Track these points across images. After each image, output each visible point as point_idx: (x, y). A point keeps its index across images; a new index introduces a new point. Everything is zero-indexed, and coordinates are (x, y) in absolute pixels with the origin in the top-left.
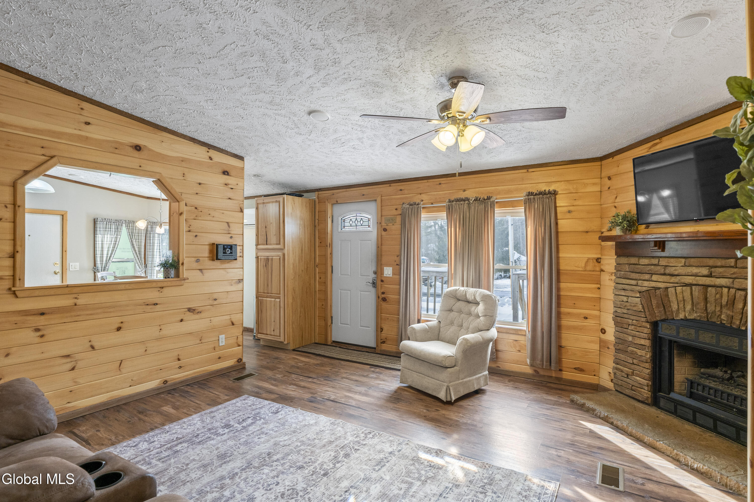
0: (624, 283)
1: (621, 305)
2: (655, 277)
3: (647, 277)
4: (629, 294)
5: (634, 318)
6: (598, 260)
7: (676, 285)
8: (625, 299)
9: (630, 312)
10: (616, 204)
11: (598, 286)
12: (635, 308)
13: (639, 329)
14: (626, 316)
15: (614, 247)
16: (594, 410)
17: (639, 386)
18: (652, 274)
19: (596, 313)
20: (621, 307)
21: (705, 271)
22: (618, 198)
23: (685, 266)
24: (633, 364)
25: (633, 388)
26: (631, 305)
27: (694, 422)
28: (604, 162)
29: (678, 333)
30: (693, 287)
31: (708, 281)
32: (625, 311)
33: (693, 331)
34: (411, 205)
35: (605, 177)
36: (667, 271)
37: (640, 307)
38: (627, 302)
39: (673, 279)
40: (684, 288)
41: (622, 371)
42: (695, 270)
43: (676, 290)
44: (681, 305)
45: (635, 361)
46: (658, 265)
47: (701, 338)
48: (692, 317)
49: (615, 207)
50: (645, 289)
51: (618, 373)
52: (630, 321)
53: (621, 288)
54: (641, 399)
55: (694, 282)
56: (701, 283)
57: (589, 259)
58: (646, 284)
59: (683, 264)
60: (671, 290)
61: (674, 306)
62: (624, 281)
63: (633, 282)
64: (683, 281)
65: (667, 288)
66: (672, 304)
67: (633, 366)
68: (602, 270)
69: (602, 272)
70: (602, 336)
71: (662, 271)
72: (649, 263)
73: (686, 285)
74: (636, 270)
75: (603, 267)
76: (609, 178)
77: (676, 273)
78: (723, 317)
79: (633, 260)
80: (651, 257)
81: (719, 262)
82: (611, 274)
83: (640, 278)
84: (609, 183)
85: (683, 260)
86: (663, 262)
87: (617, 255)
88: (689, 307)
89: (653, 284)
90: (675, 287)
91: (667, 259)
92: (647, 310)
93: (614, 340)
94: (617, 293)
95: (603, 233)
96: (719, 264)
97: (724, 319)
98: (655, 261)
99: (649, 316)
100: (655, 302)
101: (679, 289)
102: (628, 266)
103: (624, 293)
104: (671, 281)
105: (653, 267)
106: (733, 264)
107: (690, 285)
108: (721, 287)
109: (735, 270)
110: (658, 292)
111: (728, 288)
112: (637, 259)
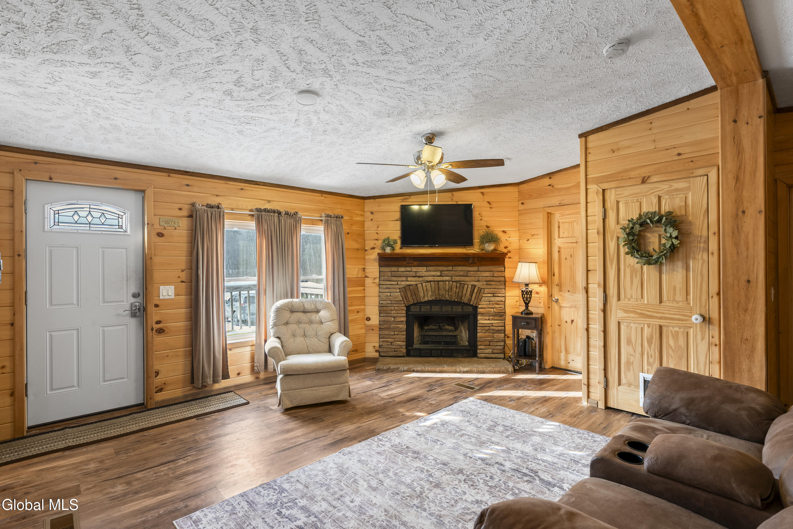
1: (386, 298)
2: (409, 279)
3: (404, 279)
4: (393, 290)
5: (397, 305)
6: (364, 269)
8: (389, 294)
9: (393, 302)
10: (378, 232)
11: (364, 288)
12: (397, 299)
13: (398, 312)
14: (389, 305)
15: (378, 260)
16: (398, 369)
17: (399, 347)
18: (407, 277)
19: (363, 307)
20: (386, 300)
21: (438, 273)
22: (379, 227)
23: (426, 271)
24: (395, 335)
25: (396, 350)
26: (394, 298)
27: (431, 356)
28: (366, 201)
29: (420, 309)
30: (432, 283)
31: (440, 279)
32: (389, 302)
33: (429, 307)
34: (212, 207)
35: (368, 212)
36: (418, 275)
37: (401, 297)
38: (390, 296)
39: (421, 279)
40: (427, 284)
41: (388, 342)
42: (433, 273)
43: (422, 285)
44: (426, 293)
45: (396, 333)
46: (411, 271)
47: (433, 310)
48: (431, 299)
49: (377, 233)
50: (402, 286)
51: (384, 344)
52: (393, 308)
53: (385, 287)
54: (401, 355)
55: (433, 280)
56: (436, 280)
57: (359, 268)
58: (403, 283)
60: (420, 286)
61: (422, 295)
62: (388, 283)
63: (395, 283)
64: (426, 280)
65: (416, 285)
66: (420, 293)
67: (394, 336)
68: (366, 277)
69: (366, 278)
70: (367, 323)
71: (414, 275)
72: (405, 270)
73: (428, 282)
74: (396, 275)
75: (367, 275)
76: (372, 213)
77: (423, 275)
78: (447, 296)
79: (394, 269)
80: (406, 266)
81: (445, 268)
82: (375, 279)
83: (400, 280)
84: (371, 216)
85: (425, 268)
86: (414, 269)
87: (380, 266)
88: (430, 294)
89: (408, 283)
90: (422, 283)
91: (416, 268)
92: (405, 299)
93: (378, 323)
94: (383, 291)
95: (366, 250)
96: (445, 269)
97: (447, 297)
98: (409, 269)
99: (406, 303)
100: (410, 293)
101: (424, 284)
102: (390, 273)
103: (387, 290)
104: (420, 280)
105: (407, 273)
106: (451, 269)
107: (430, 281)
108: (445, 281)
109: (453, 272)
110: (411, 287)
111: (449, 281)
112: (397, 268)
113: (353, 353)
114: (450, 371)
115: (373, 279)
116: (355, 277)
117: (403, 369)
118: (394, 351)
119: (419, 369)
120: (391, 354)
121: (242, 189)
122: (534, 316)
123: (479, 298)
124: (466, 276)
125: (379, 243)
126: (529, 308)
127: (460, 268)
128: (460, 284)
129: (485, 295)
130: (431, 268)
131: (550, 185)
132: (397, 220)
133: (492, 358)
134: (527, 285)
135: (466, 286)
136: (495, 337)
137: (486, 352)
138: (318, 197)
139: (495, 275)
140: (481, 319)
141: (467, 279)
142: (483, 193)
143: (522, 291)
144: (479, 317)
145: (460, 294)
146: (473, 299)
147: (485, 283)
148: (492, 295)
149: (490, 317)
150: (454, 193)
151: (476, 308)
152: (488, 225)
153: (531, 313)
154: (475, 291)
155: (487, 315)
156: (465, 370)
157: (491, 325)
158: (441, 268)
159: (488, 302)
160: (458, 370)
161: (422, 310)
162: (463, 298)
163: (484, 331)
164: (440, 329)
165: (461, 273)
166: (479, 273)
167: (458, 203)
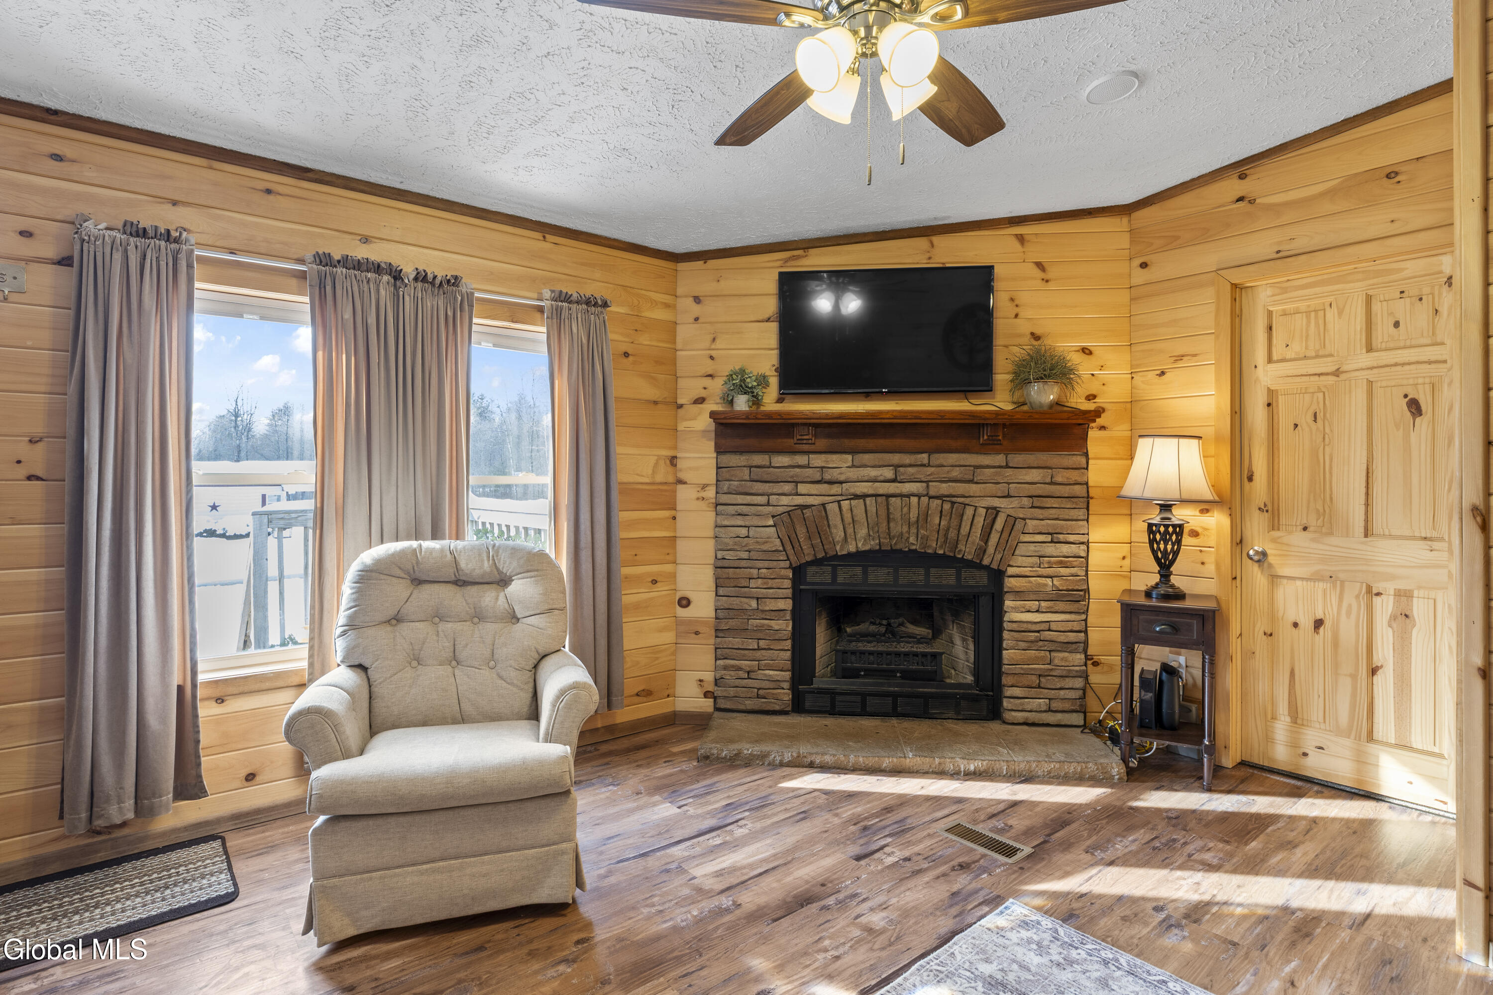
0: (740, 502)
1: (736, 544)
2: (802, 488)
3: (787, 488)
4: (756, 521)
5: (766, 564)
6: (673, 461)
7: (840, 498)
8: (743, 532)
9: (754, 555)
10: (713, 353)
11: (673, 513)
12: (765, 547)
13: (771, 583)
14: (743, 563)
15: (713, 435)
17: (772, 685)
18: (797, 483)
19: (668, 568)
20: (736, 547)
21: (889, 473)
22: (718, 341)
23: (853, 466)
24: (759, 649)
25: (761, 692)
26: (757, 542)
27: (864, 713)
28: (682, 266)
29: (834, 576)
30: (868, 500)
31: (892, 488)
32: (745, 555)
33: (859, 570)
35: (686, 296)
36: (827, 477)
37: (778, 542)
38: (748, 537)
39: (836, 489)
40: (854, 502)
41: (739, 669)
42: (873, 473)
43: (840, 507)
44: (850, 531)
45: (762, 643)
46: (808, 466)
47: (871, 579)
48: (867, 548)
49: (712, 358)
50: (781, 510)
51: (729, 675)
52: (755, 572)
53: (733, 512)
54: (777, 708)
55: (871, 492)
56: (881, 492)
57: (659, 457)
58: (785, 500)
59: (850, 464)
60: (832, 508)
61: (839, 534)
62: (740, 499)
63: (762, 499)
64: (852, 491)
65: (823, 505)
66: (834, 531)
67: (758, 654)
68: (681, 482)
69: (680, 487)
70: (681, 612)
71: (818, 477)
72: (791, 463)
73: (856, 497)
74: (766, 477)
75: (682, 476)
76: (697, 300)
77: (842, 478)
78: (912, 539)
79: (759, 459)
80: (793, 452)
81: (907, 459)
82: (704, 487)
83: (775, 491)
84: (696, 309)
85: (849, 457)
86: (818, 460)
87: (720, 450)
88: (863, 532)
89: (799, 500)
90: (839, 502)
91: (823, 456)
92: (789, 547)
93: (713, 614)
94: (726, 523)
95: (681, 406)
96: (907, 461)
97: (914, 543)
98: (802, 460)
99: (791, 558)
100: (804, 530)
101: (845, 504)
102: (746, 471)
103: (739, 521)
104: (833, 492)
105: (798, 470)
106: (926, 461)
107: (864, 496)
108: (908, 496)
109: (930, 470)
110: (807, 512)
111: (919, 496)
112: (767, 457)
113: (637, 699)
114: (926, 768)
115: (699, 489)
116: (647, 480)
117: (778, 759)
118: (758, 697)
119: (828, 759)
120: (750, 704)
121: (269, 191)
122: (1188, 604)
123: (1008, 547)
124: (971, 481)
125: (717, 386)
126: (1174, 580)
127: (953, 458)
128: (953, 503)
129: (1027, 538)
130: (867, 458)
131: (1241, 199)
132: (768, 320)
133: (1048, 725)
134: (1166, 507)
135: (969, 511)
136: (1056, 662)
137: (1029, 707)
138: (530, 241)
139: (1059, 479)
140: (1016, 610)
141: (973, 489)
142: (1021, 239)
143: (1150, 526)
144: (1008, 603)
145: (952, 534)
146: (991, 549)
147: (1026, 502)
148: (1049, 538)
149: (1043, 604)
150: (936, 239)
151: (998, 576)
152: (1038, 332)
153: (1180, 596)
154: (999, 525)
155: (1032, 597)
156: (972, 768)
157: (1046, 626)
158: (896, 458)
159: (1036, 560)
160: (950, 767)
161: (840, 580)
162: (961, 546)
163: (1023, 645)
164: (892, 633)
165: (956, 473)
166: (1009, 472)
167: (948, 265)
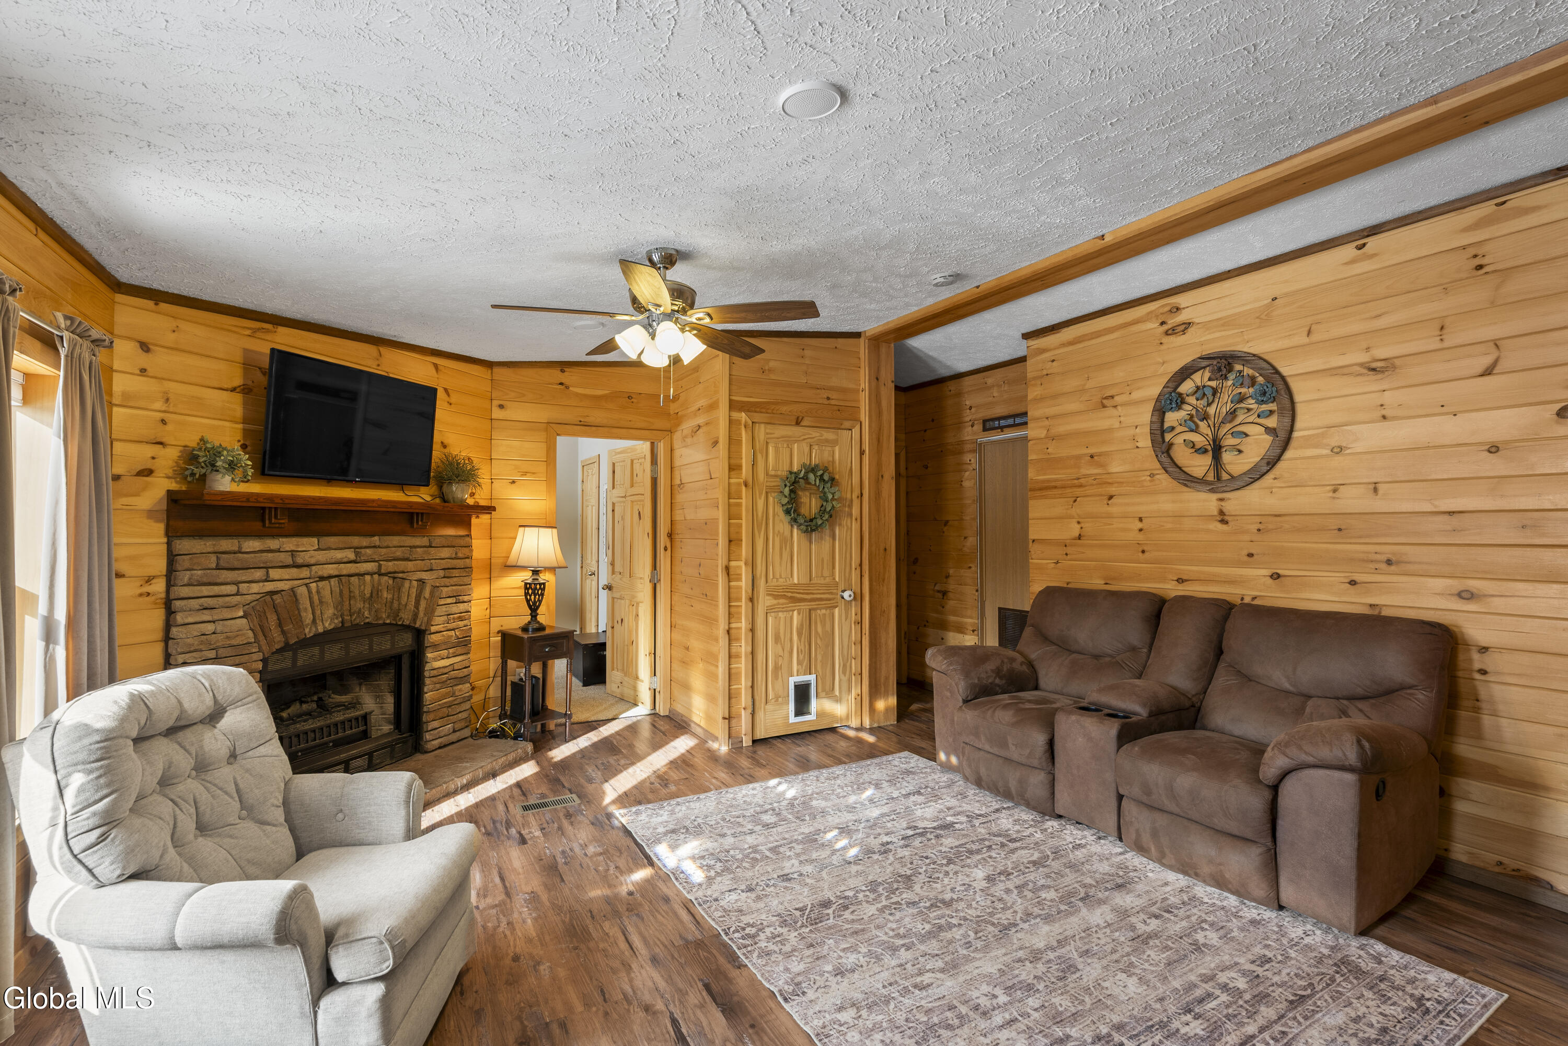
0: (206, 594)
1: (202, 643)
2: (274, 574)
3: (259, 574)
4: (227, 614)
5: (237, 660)
7: (307, 581)
8: (210, 628)
9: (222, 652)
10: (166, 416)
12: (234, 642)
15: (163, 515)
18: (267, 568)
20: (201, 647)
21: (351, 555)
23: (319, 549)
26: (228, 638)
29: (294, 660)
30: (332, 580)
31: (353, 568)
32: (211, 654)
33: (320, 649)
35: (128, 338)
36: (299, 561)
37: (250, 634)
38: (214, 633)
39: (305, 572)
40: (321, 584)
42: (339, 555)
43: (308, 590)
44: (318, 612)
46: (279, 551)
47: (327, 656)
48: (332, 627)
49: (164, 422)
50: (249, 598)
53: (198, 607)
55: (336, 573)
56: (345, 572)
58: (255, 588)
59: (317, 547)
60: (302, 591)
61: (308, 617)
62: (205, 590)
63: (231, 589)
64: (320, 573)
65: (292, 589)
66: (303, 614)
71: (289, 561)
72: (262, 548)
73: (322, 578)
74: (237, 564)
76: (145, 347)
77: (313, 561)
78: (366, 614)
79: (226, 544)
80: (259, 535)
81: (365, 541)
82: (149, 580)
83: (244, 578)
84: (143, 360)
85: (315, 540)
86: (289, 544)
87: (171, 534)
88: (330, 612)
89: (269, 586)
90: (306, 585)
91: (294, 540)
92: (261, 638)
94: (190, 620)
95: (118, 477)
96: (365, 544)
97: (368, 616)
98: (273, 543)
99: (264, 648)
100: (275, 618)
101: (313, 586)
102: (213, 558)
103: (206, 616)
104: (302, 576)
105: (270, 555)
106: (378, 543)
107: (330, 577)
108: (363, 575)
109: (383, 551)
110: (277, 598)
111: (371, 574)
112: (236, 541)
115: (142, 583)
122: (548, 632)
123: (430, 612)
124: (407, 559)
125: (168, 457)
126: (540, 618)
127: (395, 540)
128: (394, 578)
129: (442, 602)
130: (332, 541)
131: (561, 384)
132: (233, 390)
133: (453, 743)
134: (536, 572)
135: (407, 584)
136: (457, 694)
137: (442, 734)
138: (28, 234)
139: (460, 555)
140: (435, 659)
141: (410, 565)
142: (436, 366)
143: (526, 584)
144: (429, 655)
145: (396, 605)
146: (421, 614)
147: (442, 573)
148: (453, 600)
149: (451, 651)
150: (383, 350)
151: (420, 635)
152: (446, 442)
153: (542, 628)
154: (427, 593)
155: (444, 647)
157: (450, 668)
158: (356, 541)
159: (445, 617)
161: (300, 663)
162: (402, 615)
163: (438, 686)
164: (323, 707)
165: (399, 553)
166: (432, 550)
167: (391, 375)
